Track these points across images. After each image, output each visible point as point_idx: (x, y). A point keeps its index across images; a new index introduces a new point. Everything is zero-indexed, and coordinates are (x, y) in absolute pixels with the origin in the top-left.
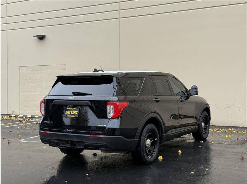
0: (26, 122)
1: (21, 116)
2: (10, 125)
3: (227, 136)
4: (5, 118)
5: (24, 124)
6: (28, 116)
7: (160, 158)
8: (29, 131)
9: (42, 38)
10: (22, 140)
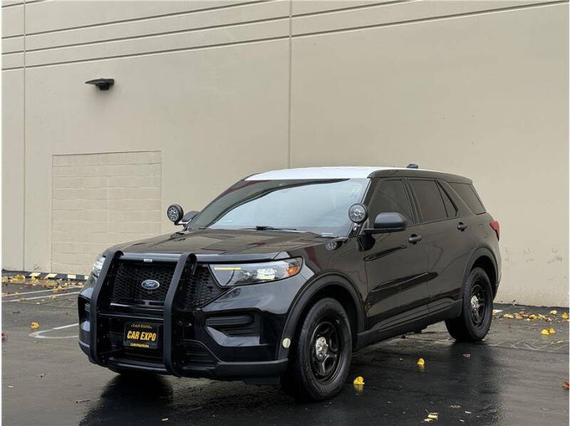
0: (59, 292)
1: (53, 276)
2: (19, 297)
3: (545, 332)
4: (14, 280)
5: (54, 296)
6: (69, 277)
7: (359, 381)
8: (59, 312)
9: (105, 85)
10: (37, 335)
